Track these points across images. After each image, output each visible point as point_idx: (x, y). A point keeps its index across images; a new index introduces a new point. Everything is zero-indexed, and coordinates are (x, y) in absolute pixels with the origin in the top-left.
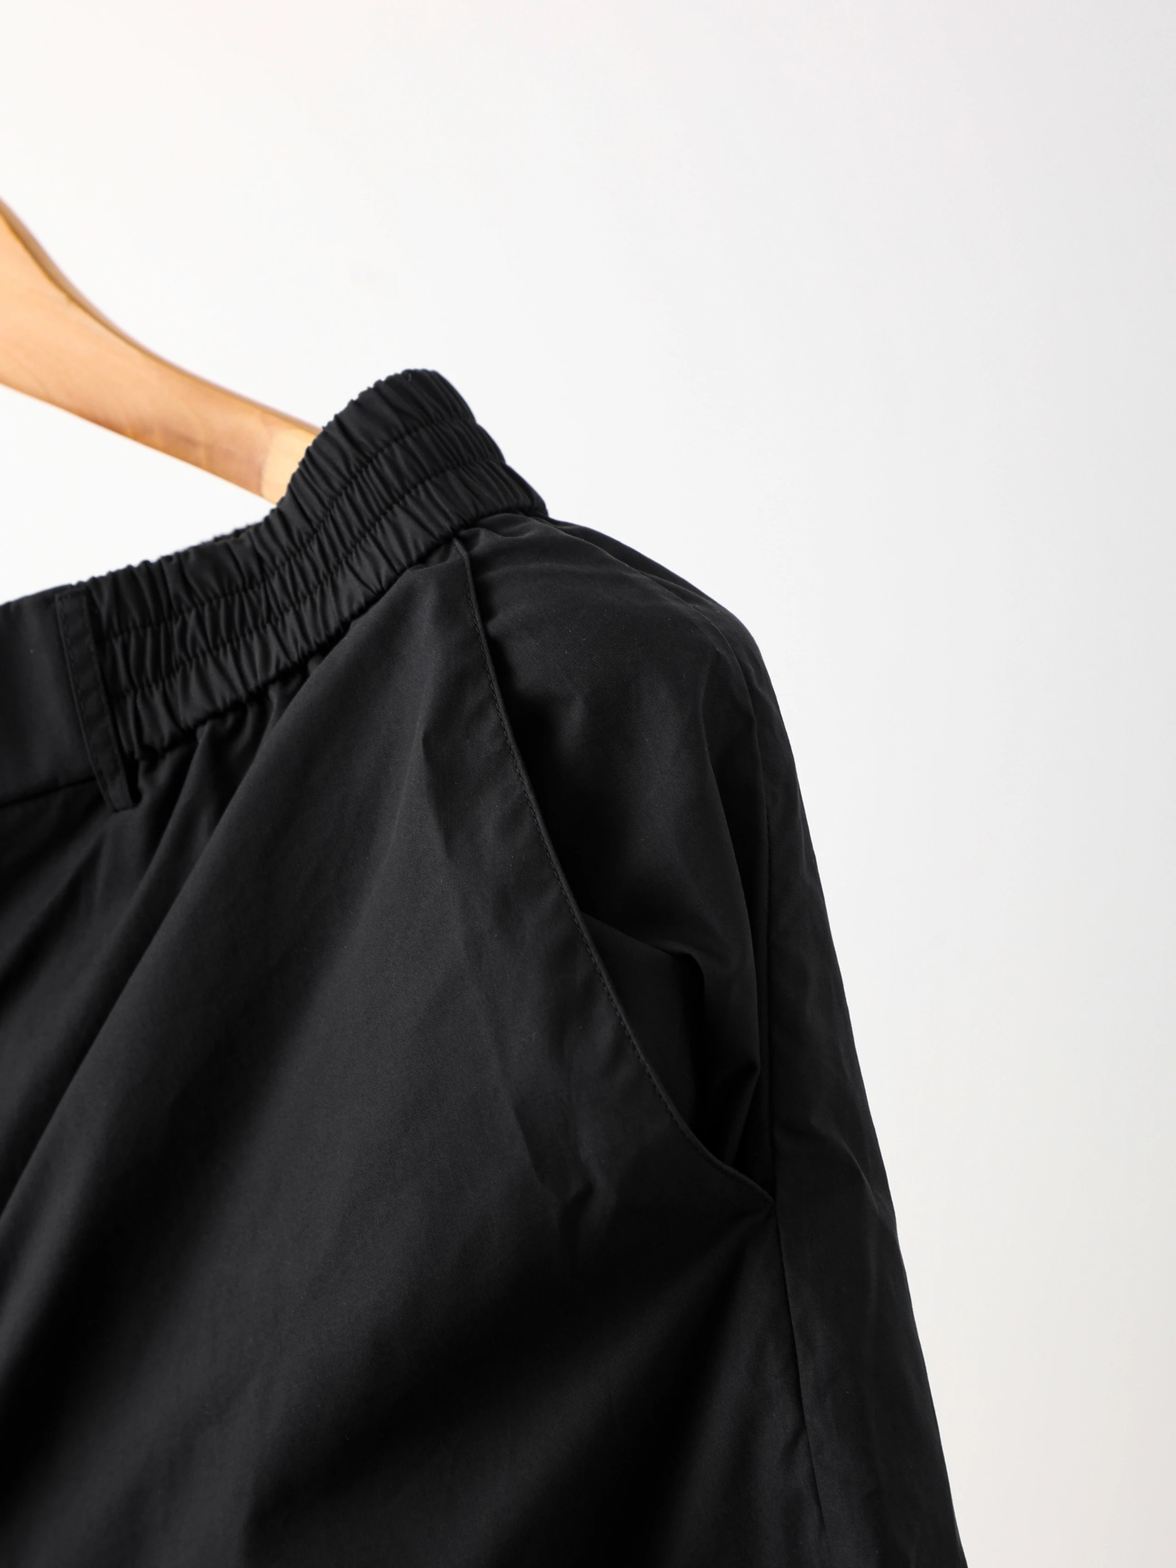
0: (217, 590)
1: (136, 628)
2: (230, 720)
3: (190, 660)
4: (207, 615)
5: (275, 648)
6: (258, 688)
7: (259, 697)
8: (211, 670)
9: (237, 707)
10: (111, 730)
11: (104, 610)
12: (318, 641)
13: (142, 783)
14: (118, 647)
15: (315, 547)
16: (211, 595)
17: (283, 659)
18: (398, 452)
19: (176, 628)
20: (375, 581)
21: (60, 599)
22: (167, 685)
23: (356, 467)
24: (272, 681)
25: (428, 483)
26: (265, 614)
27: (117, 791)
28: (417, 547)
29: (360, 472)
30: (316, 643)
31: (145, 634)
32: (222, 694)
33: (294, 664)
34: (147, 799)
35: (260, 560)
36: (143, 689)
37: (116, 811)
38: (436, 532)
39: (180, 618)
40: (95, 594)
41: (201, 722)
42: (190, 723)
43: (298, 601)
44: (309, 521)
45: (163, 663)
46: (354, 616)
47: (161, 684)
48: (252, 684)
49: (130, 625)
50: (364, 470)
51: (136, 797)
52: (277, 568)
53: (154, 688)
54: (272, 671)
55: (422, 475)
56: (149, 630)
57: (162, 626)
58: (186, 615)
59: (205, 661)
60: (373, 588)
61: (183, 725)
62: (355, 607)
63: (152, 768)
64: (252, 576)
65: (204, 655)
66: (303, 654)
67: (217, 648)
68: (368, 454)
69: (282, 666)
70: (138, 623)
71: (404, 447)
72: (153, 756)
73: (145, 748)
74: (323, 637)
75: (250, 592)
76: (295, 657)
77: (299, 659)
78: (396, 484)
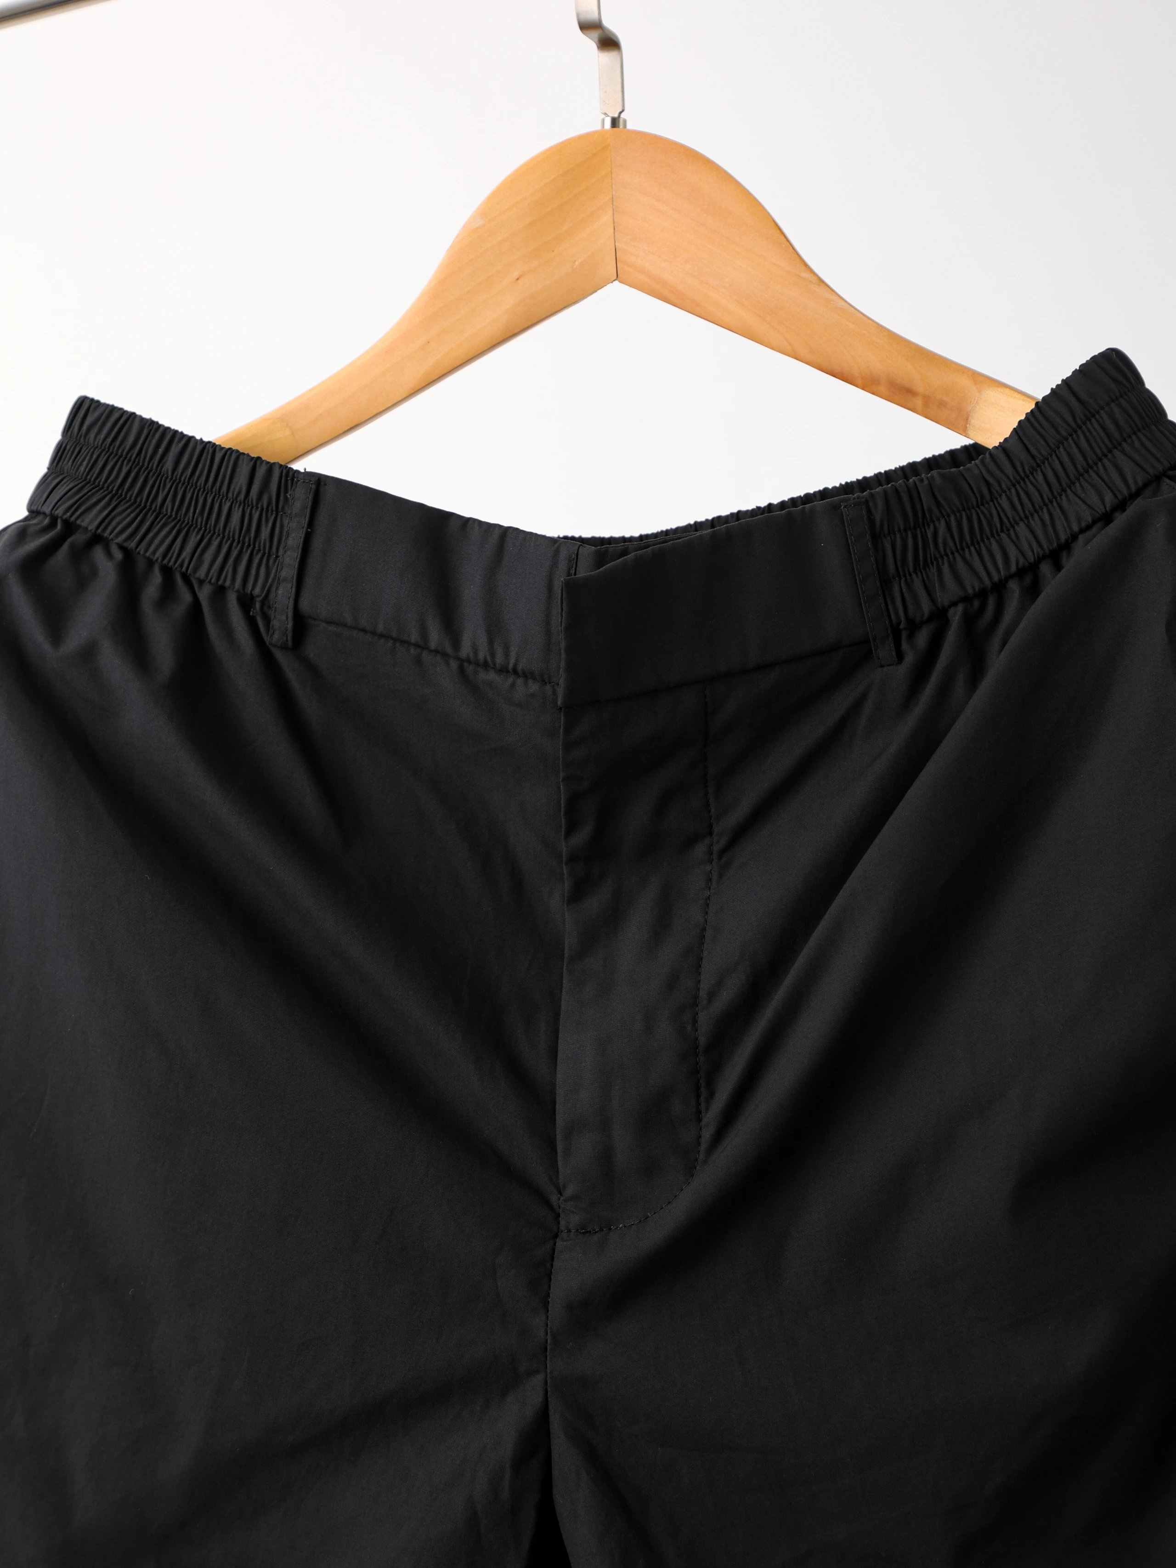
0: (958, 504)
1: (899, 530)
2: (976, 604)
3: (942, 557)
4: (954, 524)
5: (1013, 552)
6: (1000, 580)
7: (999, 588)
8: (961, 566)
9: (982, 594)
10: (883, 605)
11: (878, 517)
12: (1051, 548)
13: (905, 646)
14: (888, 547)
15: (1040, 478)
16: (955, 509)
17: (1021, 560)
18: (1116, 410)
19: (930, 534)
20: (1102, 507)
21: (845, 507)
22: (924, 575)
23: (1081, 419)
24: (1011, 576)
25: (1139, 434)
26: (998, 525)
27: (886, 651)
28: (1136, 482)
29: (1085, 424)
30: (1050, 550)
31: (907, 536)
32: (971, 585)
33: (1030, 564)
34: (910, 658)
35: (988, 484)
36: (905, 576)
37: (882, 666)
38: (1151, 472)
39: (932, 526)
40: (871, 504)
41: (954, 604)
42: (946, 604)
43: (1027, 518)
44: (1033, 457)
45: (921, 558)
46: (1082, 531)
47: (919, 574)
48: (996, 578)
49: (896, 529)
50: (1088, 422)
51: (900, 657)
52: (1005, 492)
53: (914, 576)
54: (1013, 569)
55: (1135, 429)
56: (909, 533)
57: (918, 530)
58: (937, 523)
59: (954, 558)
60: (1098, 510)
61: (940, 606)
62: (1083, 524)
63: (911, 637)
64: (982, 497)
65: (953, 553)
66: (1038, 558)
67: (963, 549)
68: (1092, 411)
69: (1020, 565)
70: (902, 528)
71: (1120, 406)
72: (913, 626)
73: (909, 621)
74: (1055, 545)
75: (982, 507)
76: (1031, 559)
77: (1035, 560)
78: (1117, 435)
